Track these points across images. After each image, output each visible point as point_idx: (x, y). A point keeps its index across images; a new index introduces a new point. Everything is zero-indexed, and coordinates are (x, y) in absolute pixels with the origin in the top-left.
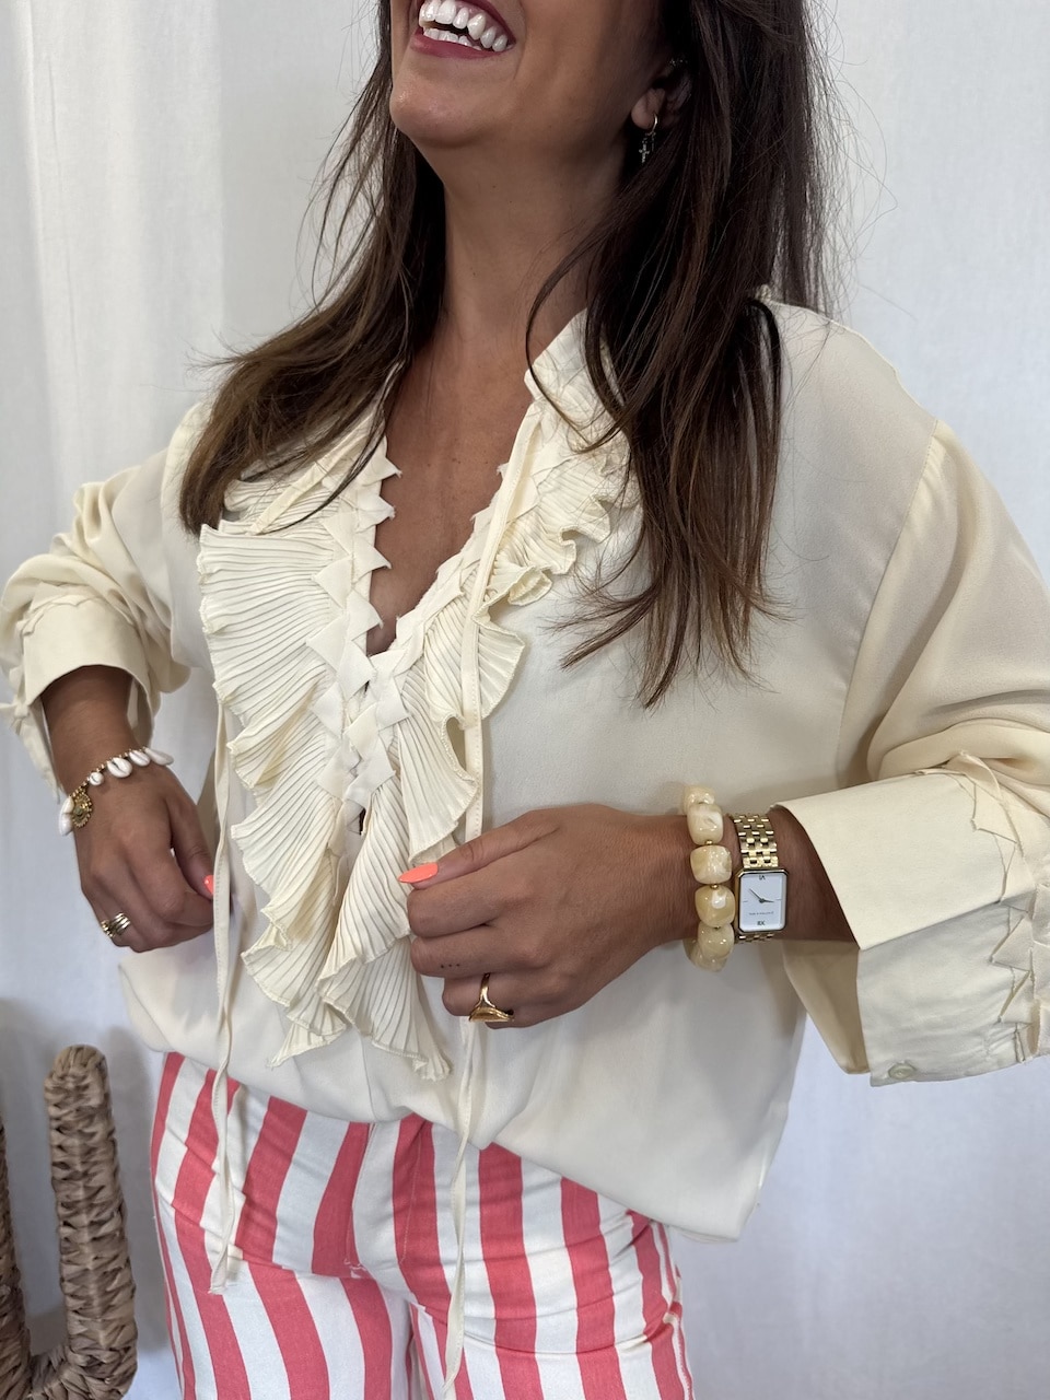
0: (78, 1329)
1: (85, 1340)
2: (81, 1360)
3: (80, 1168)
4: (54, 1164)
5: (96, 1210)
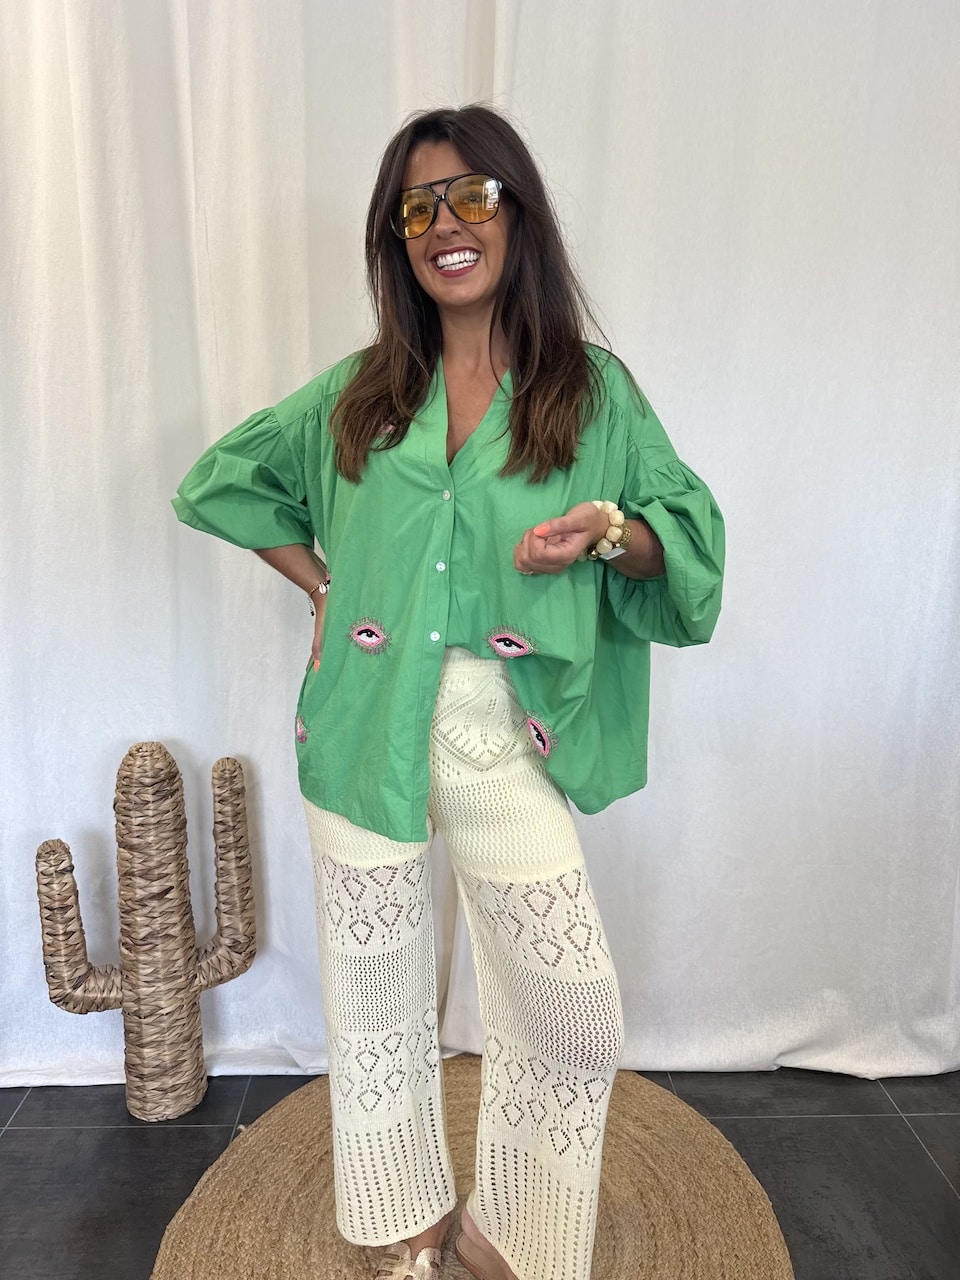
0: (226, 923)
1: (231, 930)
2: (227, 942)
3: (231, 824)
4: (216, 823)
5: (239, 850)
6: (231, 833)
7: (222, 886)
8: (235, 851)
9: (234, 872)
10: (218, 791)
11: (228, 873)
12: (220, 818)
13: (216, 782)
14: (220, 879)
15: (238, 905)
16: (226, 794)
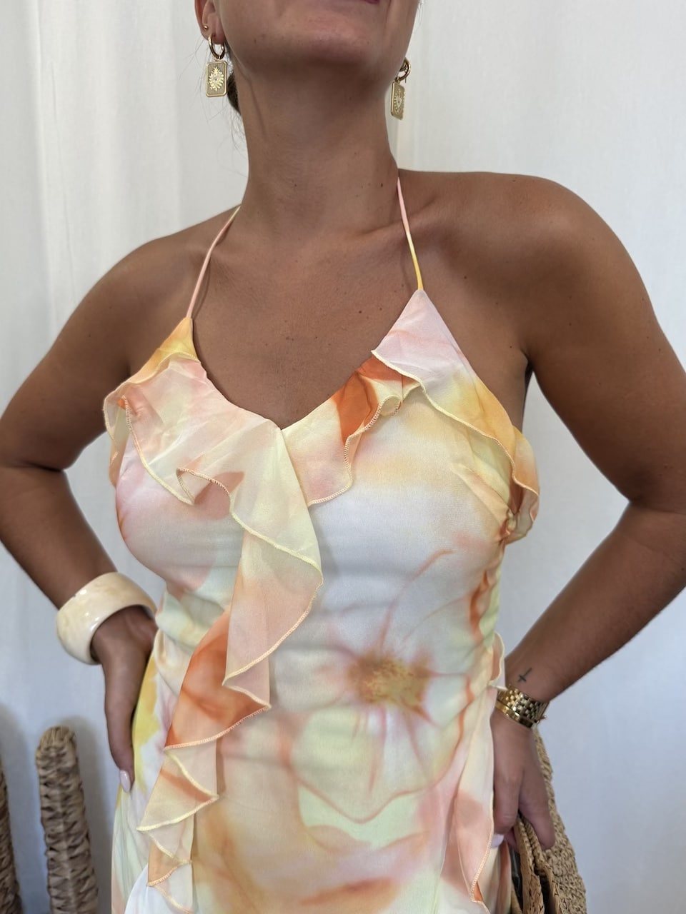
3: (60, 810)
4: (43, 809)
5: (71, 839)
6: (61, 820)
7: (54, 880)
8: (67, 840)
9: (66, 865)
10: (42, 772)
11: (59, 865)
12: (47, 804)
13: (40, 763)
14: (51, 872)
15: (73, 901)
16: (52, 776)
